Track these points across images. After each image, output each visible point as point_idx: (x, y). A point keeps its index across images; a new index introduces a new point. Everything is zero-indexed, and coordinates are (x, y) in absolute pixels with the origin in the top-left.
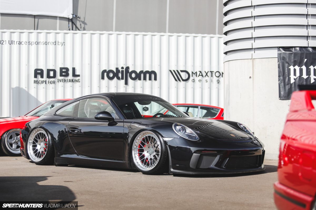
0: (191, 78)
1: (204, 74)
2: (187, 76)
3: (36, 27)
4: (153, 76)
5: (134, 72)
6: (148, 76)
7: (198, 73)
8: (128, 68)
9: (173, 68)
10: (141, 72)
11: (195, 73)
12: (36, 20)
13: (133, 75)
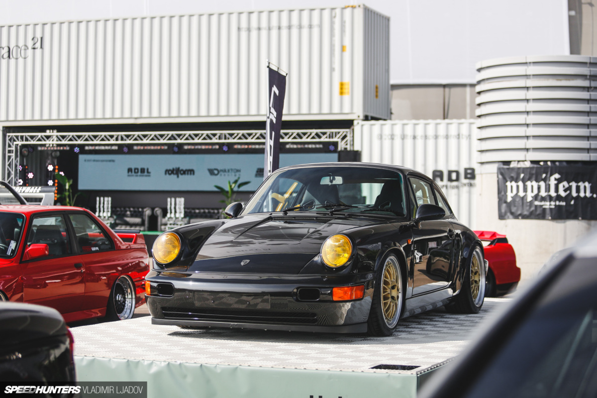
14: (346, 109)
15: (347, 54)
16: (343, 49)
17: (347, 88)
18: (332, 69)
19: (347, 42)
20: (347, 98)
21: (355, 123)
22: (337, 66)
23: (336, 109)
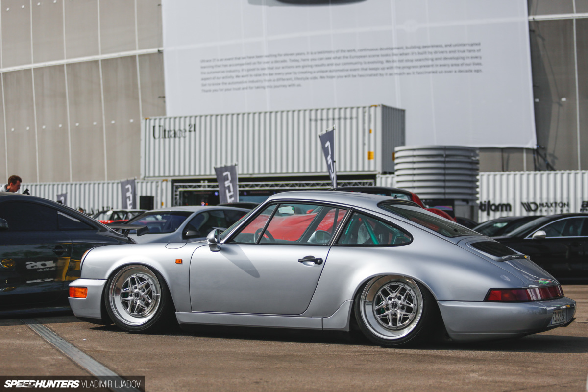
0: (539, 209)
1: (549, 205)
2: (535, 207)
3: (505, 168)
4: (508, 208)
5: (494, 205)
6: (504, 208)
7: (545, 204)
8: (489, 202)
9: (525, 201)
10: (500, 205)
11: (542, 205)
12: (505, 155)
13: (493, 208)
14: (372, 168)
15: (372, 135)
16: (370, 131)
17: (373, 155)
18: (364, 144)
19: (372, 128)
20: (372, 161)
21: (377, 176)
22: (366, 142)
23: (366, 168)
